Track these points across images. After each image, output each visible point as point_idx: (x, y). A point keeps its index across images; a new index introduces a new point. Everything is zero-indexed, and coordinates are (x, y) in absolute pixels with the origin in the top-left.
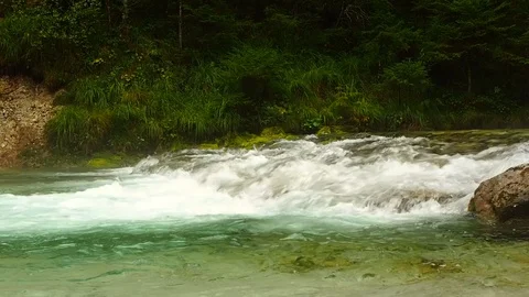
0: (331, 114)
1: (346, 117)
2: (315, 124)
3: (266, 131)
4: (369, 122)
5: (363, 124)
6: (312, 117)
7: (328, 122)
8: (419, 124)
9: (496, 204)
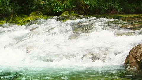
0: (69, 4)
1: (77, 6)
2: (60, 10)
3: (32, 13)
4: (89, 9)
5: (87, 10)
6: (59, 6)
7: (68, 9)
8: (117, 10)
9: (138, 59)
